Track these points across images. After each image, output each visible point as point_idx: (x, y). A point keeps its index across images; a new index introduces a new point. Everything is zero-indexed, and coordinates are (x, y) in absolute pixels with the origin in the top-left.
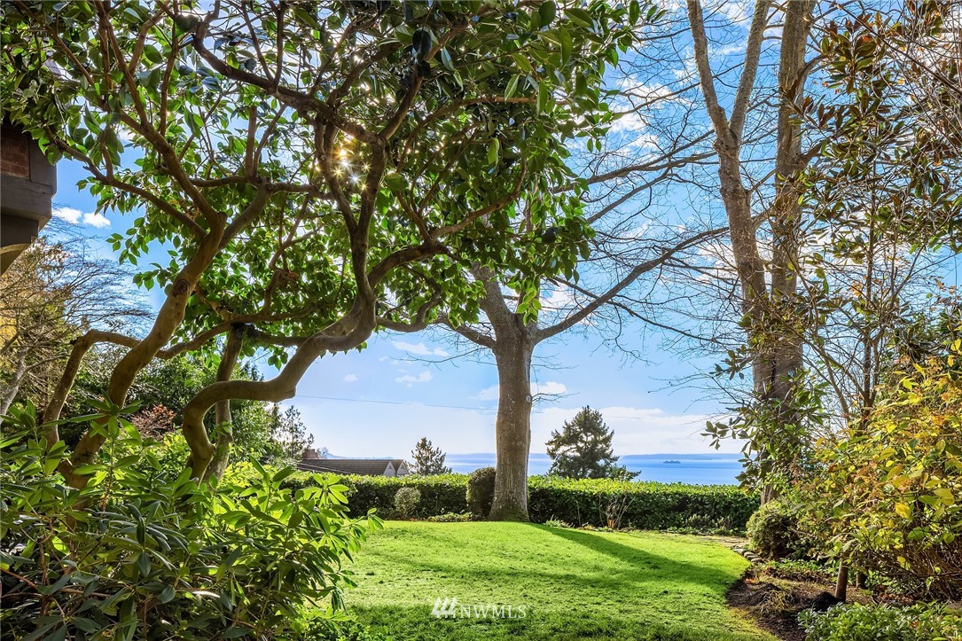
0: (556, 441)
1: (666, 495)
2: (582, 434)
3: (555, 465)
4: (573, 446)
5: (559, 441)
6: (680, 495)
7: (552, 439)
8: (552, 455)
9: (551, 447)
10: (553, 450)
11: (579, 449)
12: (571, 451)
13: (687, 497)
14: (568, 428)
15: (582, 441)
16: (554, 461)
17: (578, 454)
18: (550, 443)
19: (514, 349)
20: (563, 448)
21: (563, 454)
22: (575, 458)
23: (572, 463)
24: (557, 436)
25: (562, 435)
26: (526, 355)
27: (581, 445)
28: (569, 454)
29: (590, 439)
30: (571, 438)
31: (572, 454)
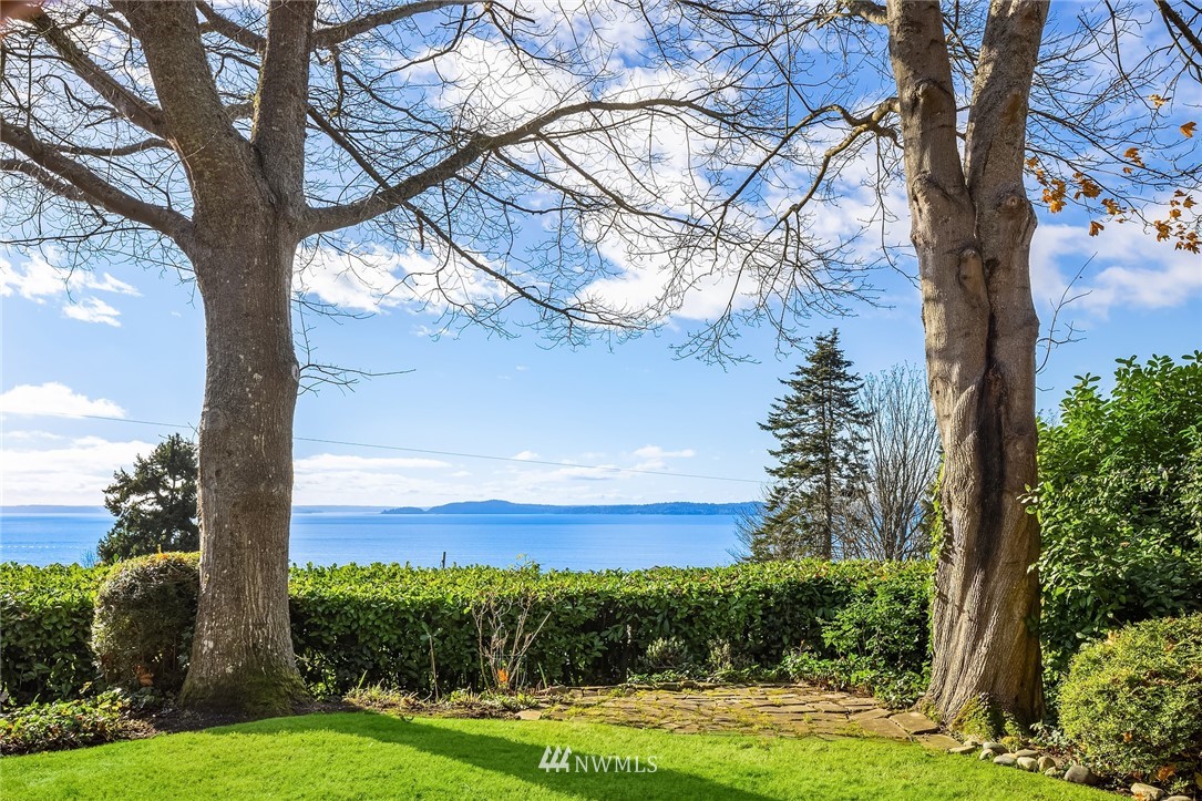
0: (122, 487)
1: (571, 599)
2: (167, 477)
3: (120, 524)
4: (151, 495)
5: (127, 486)
6: (596, 596)
7: (116, 483)
8: (115, 508)
9: (111, 497)
10: (117, 501)
11: (160, 500)
12: (147, 503)
13: (611, 602)
14: (144, 467)
15: (165, 488)
16: (119, 518)
17: (159, 508)
18: (112, 490)
19: (258, 235)
20: (134, 498)
21: (133, 508)
22: (155, 513)
23: (152, 521)
24: (125, 479)
25: (132, 476)
26: (284, 258)
27: (164, 493)
28: (143, 507)
29: (178, 484)
30: (146, 480)
31: (151, 508)
